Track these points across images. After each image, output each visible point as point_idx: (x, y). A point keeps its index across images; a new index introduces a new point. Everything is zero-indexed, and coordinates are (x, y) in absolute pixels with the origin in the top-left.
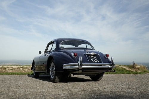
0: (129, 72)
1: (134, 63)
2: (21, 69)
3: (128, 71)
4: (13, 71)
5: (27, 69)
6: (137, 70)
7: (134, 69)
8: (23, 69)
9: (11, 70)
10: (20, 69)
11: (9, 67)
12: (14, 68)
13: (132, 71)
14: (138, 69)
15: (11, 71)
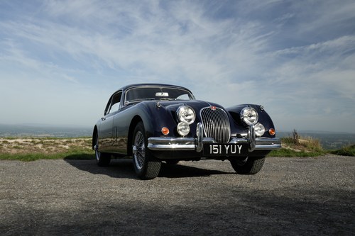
0: (288, 154)
1: (295, 133)
2: (40, 146)
3: (285, 150)
4: (21, 151)
5: (53, 146)
6: (302, 148)
7: (297, 147)
8: (44, 147)
9: (15, 148)
10: (37, 146)
11: (9, 141)
12: (22, 144)
13: (293, 151)
14: (305, 145)
15: (14, 151)
